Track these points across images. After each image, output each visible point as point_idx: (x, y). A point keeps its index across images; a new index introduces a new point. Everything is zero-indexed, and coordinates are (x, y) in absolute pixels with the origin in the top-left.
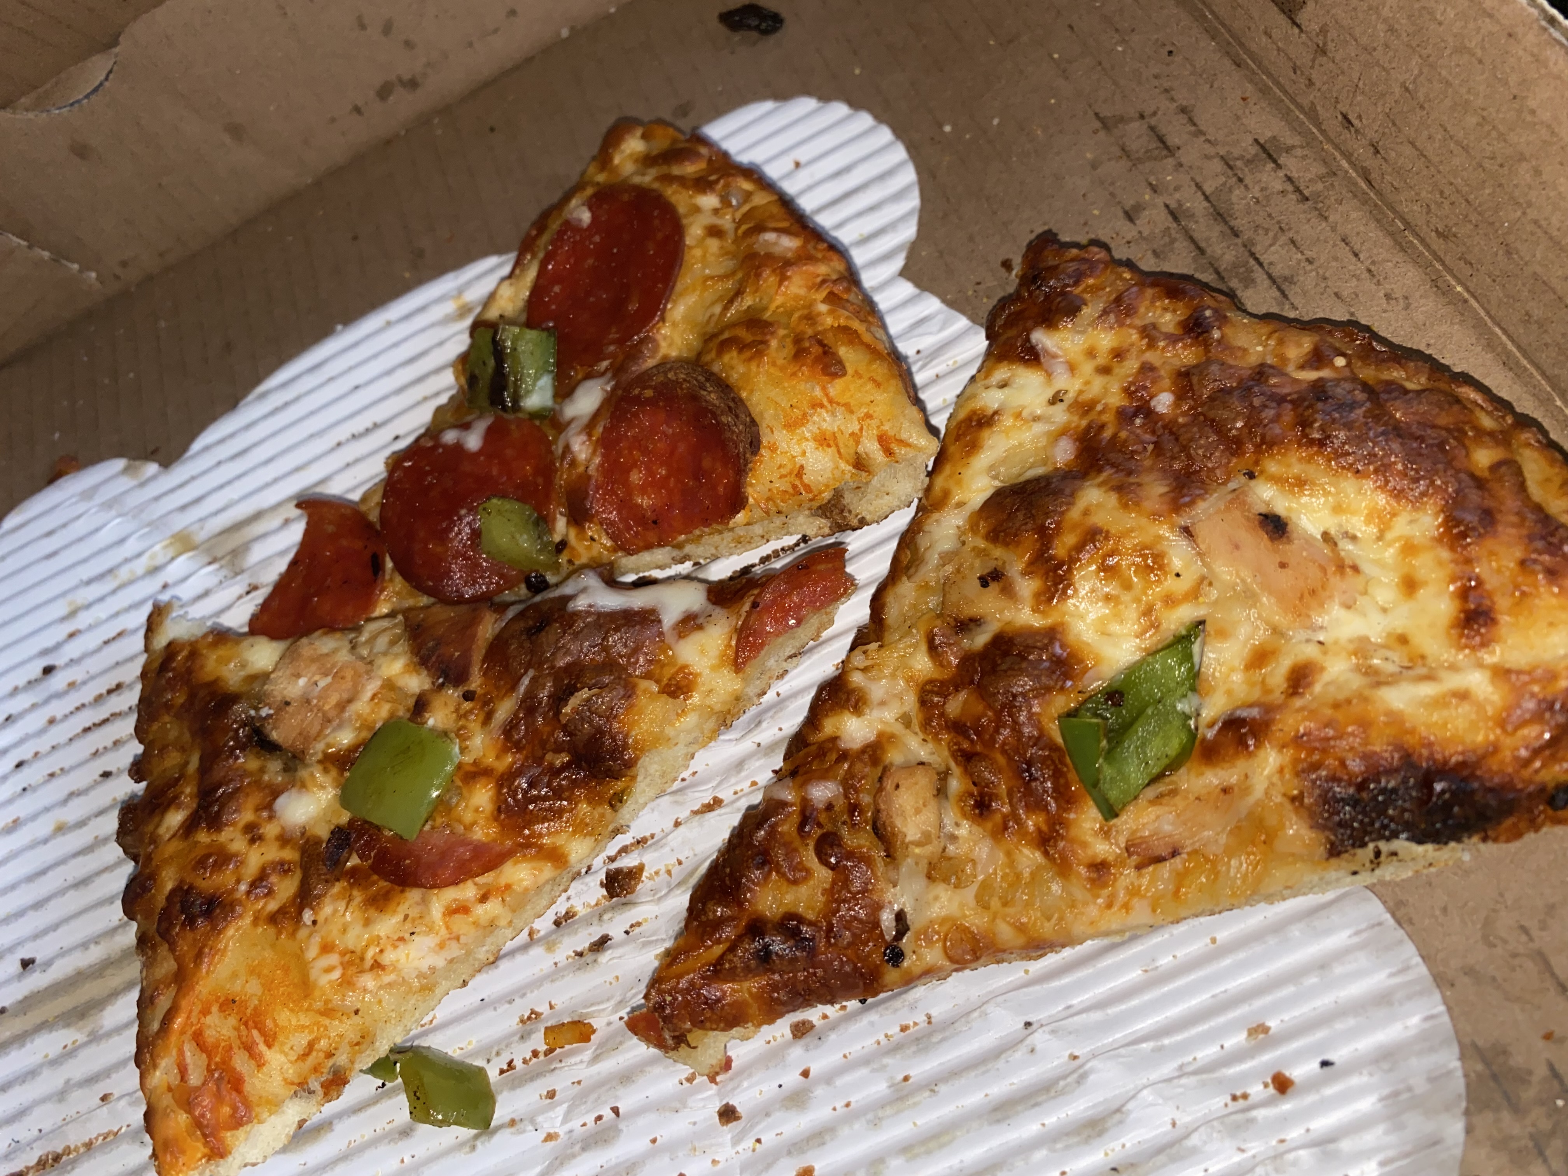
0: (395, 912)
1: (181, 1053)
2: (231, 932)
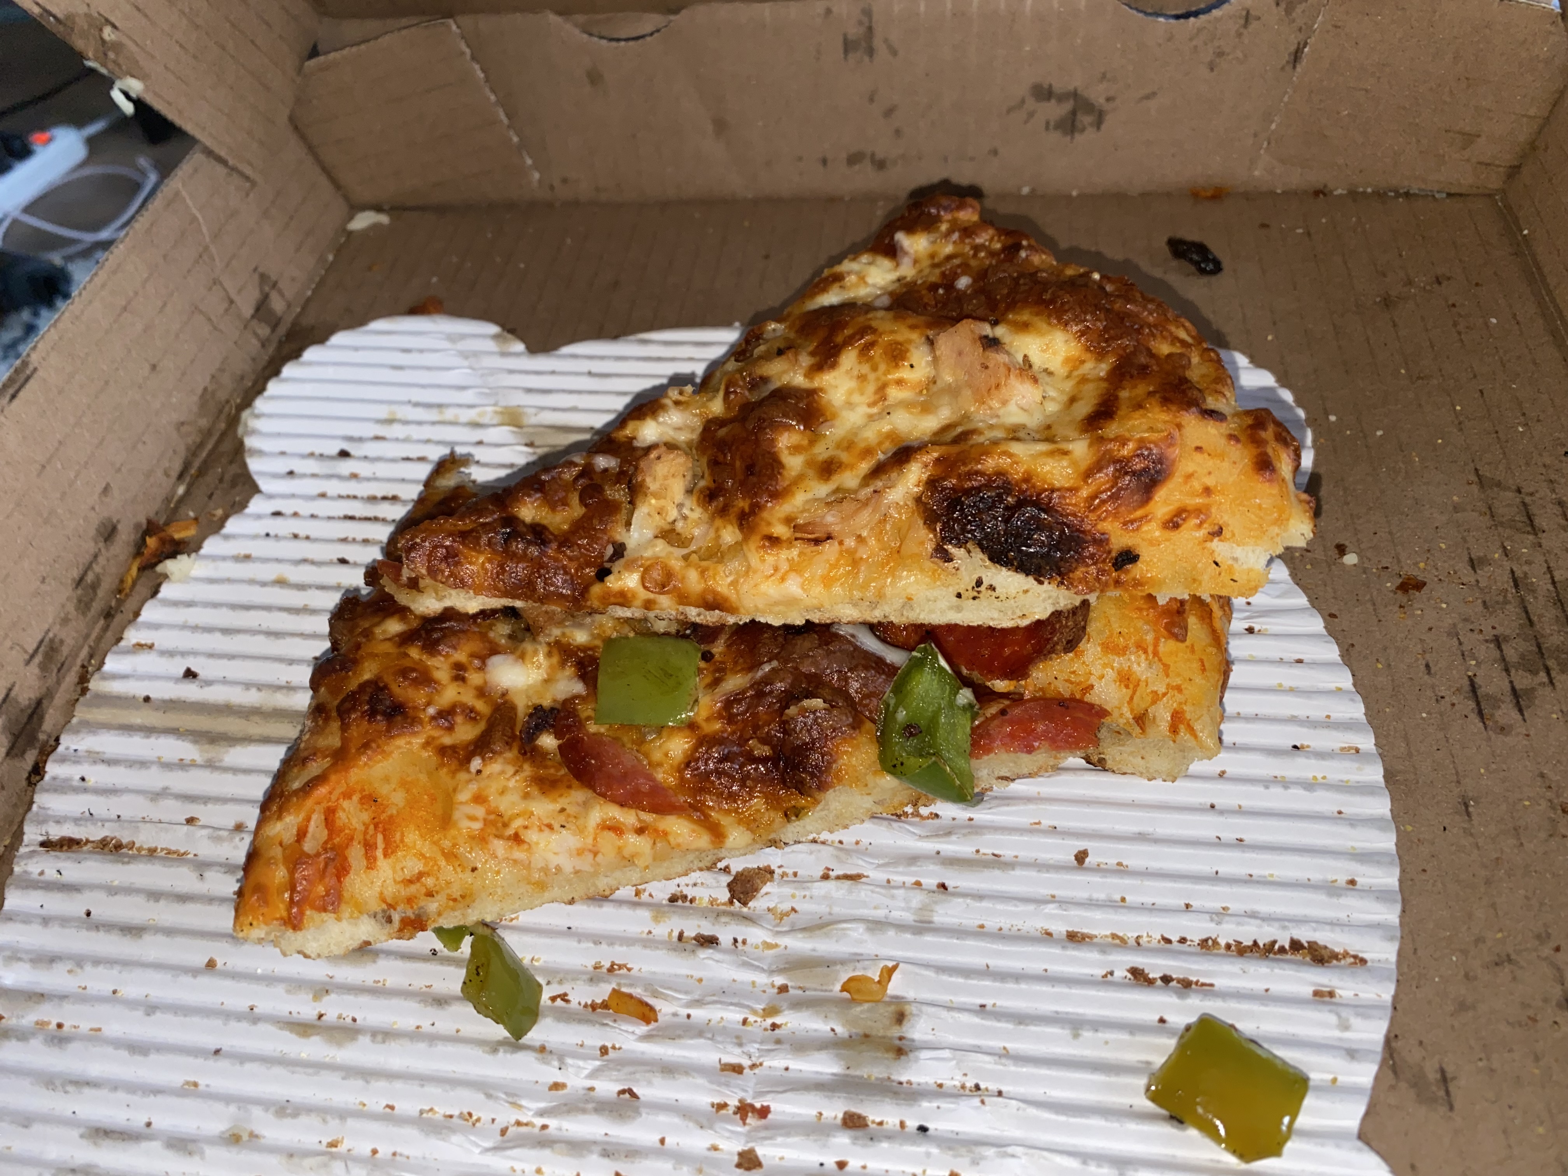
0: (554, 801)
1: (308, 819)
2: (401, 742)
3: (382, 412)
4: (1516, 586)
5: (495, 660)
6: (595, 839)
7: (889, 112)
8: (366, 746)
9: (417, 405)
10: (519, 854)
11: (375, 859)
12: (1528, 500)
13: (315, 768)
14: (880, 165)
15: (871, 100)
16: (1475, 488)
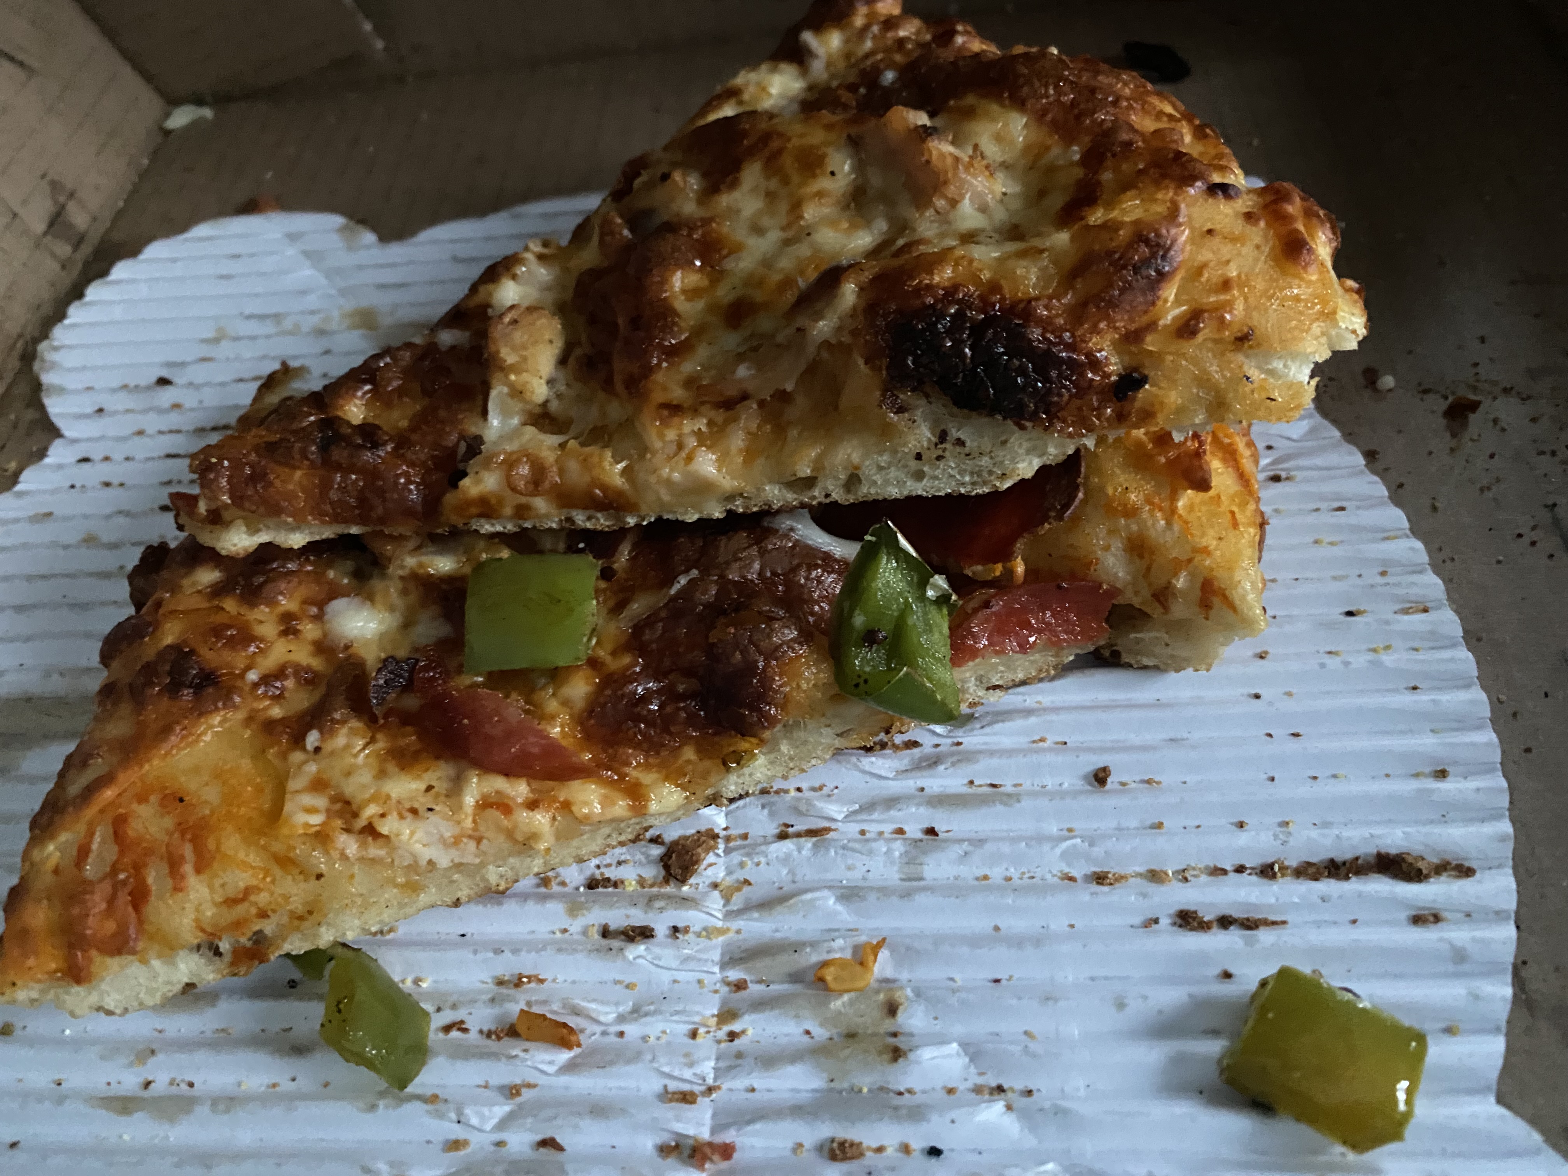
0: (419, 777)
1: (91, 834)
2: (217, 719)
5: (338, 605)
6: (474, 821)
8: (166, 731)
10: (375, 851)
11: (183, 877)
13: (98, 767)
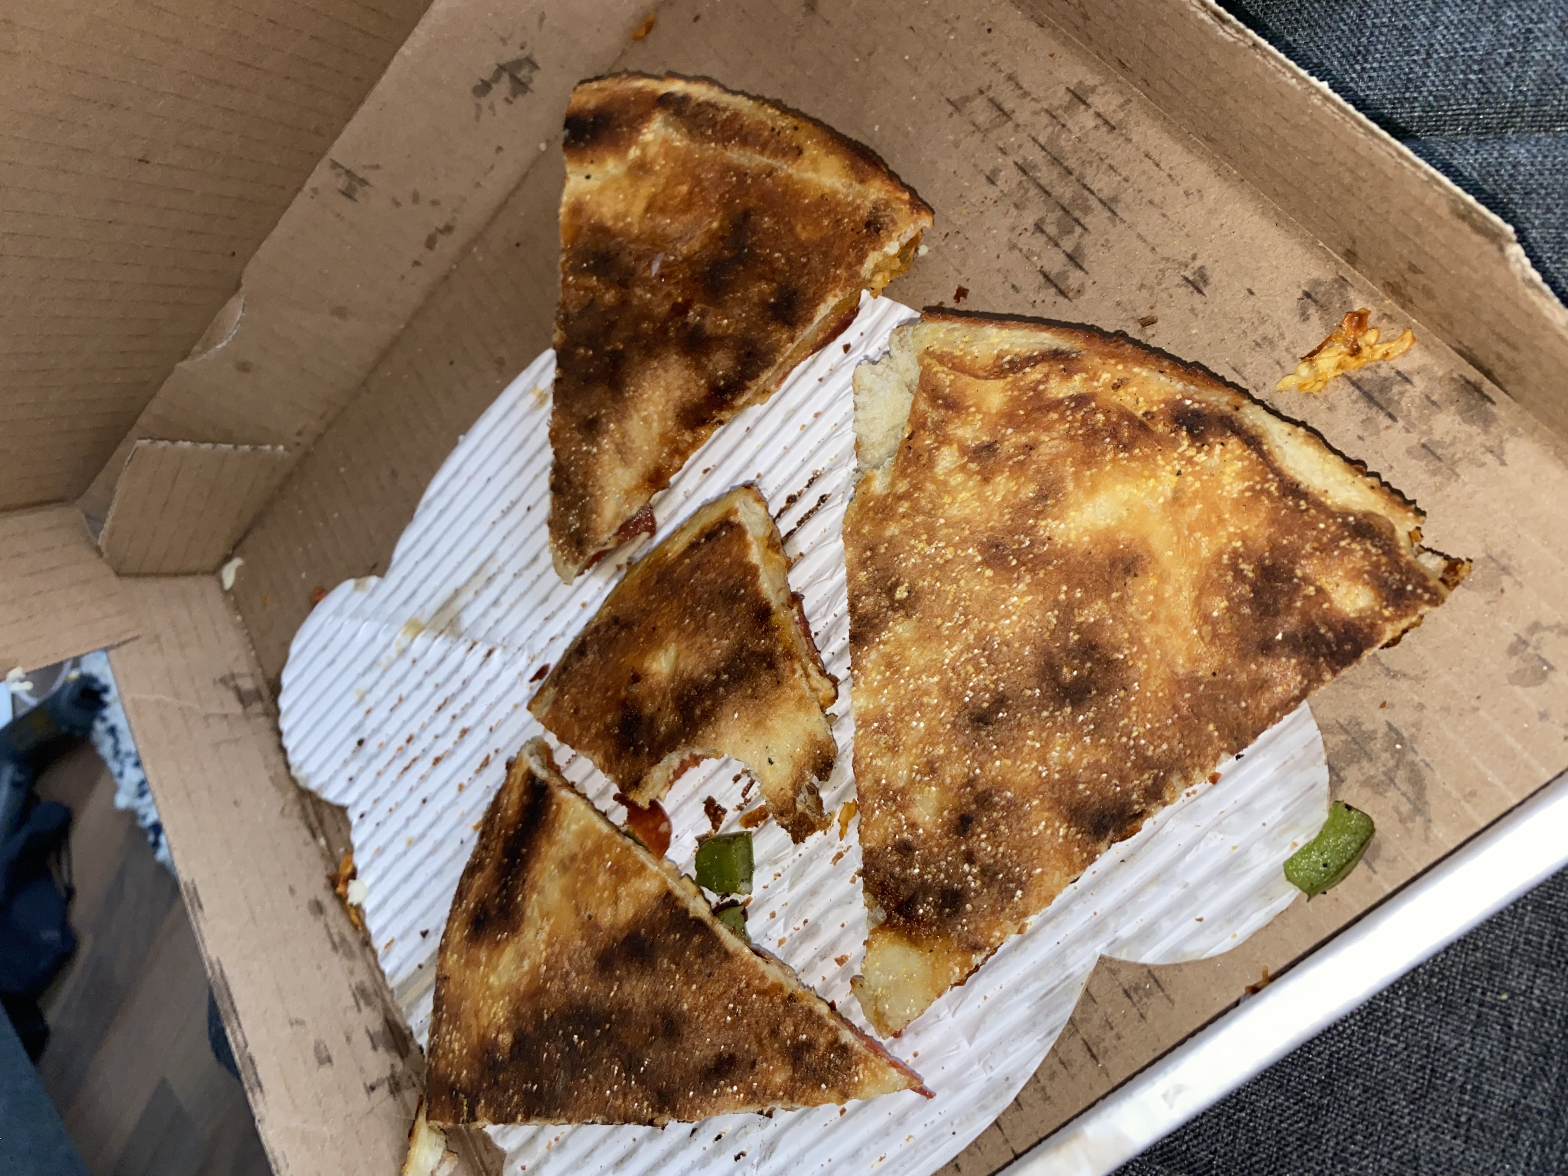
3: (352, 698)
4: (1025, 172)
7: (416, 198)
9: (364, 674)
12: (991, 94)
14: (448, 229)
15: (398, 204)
16: (956, 115)
